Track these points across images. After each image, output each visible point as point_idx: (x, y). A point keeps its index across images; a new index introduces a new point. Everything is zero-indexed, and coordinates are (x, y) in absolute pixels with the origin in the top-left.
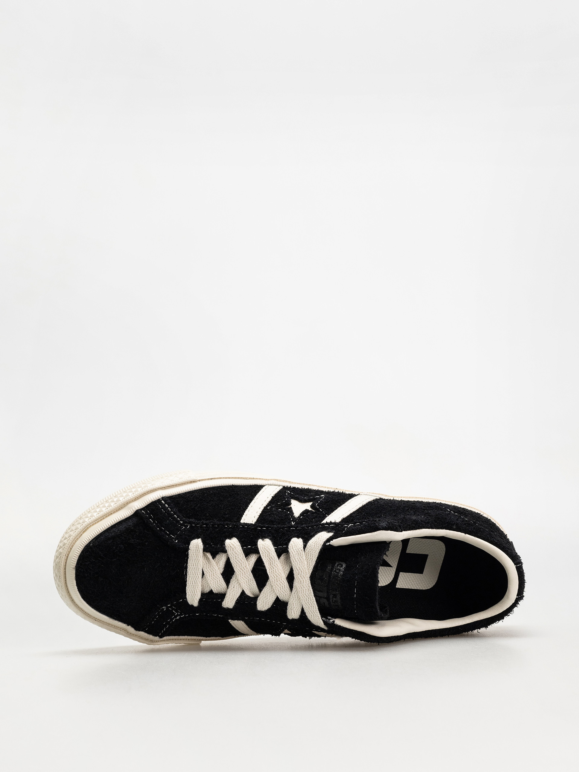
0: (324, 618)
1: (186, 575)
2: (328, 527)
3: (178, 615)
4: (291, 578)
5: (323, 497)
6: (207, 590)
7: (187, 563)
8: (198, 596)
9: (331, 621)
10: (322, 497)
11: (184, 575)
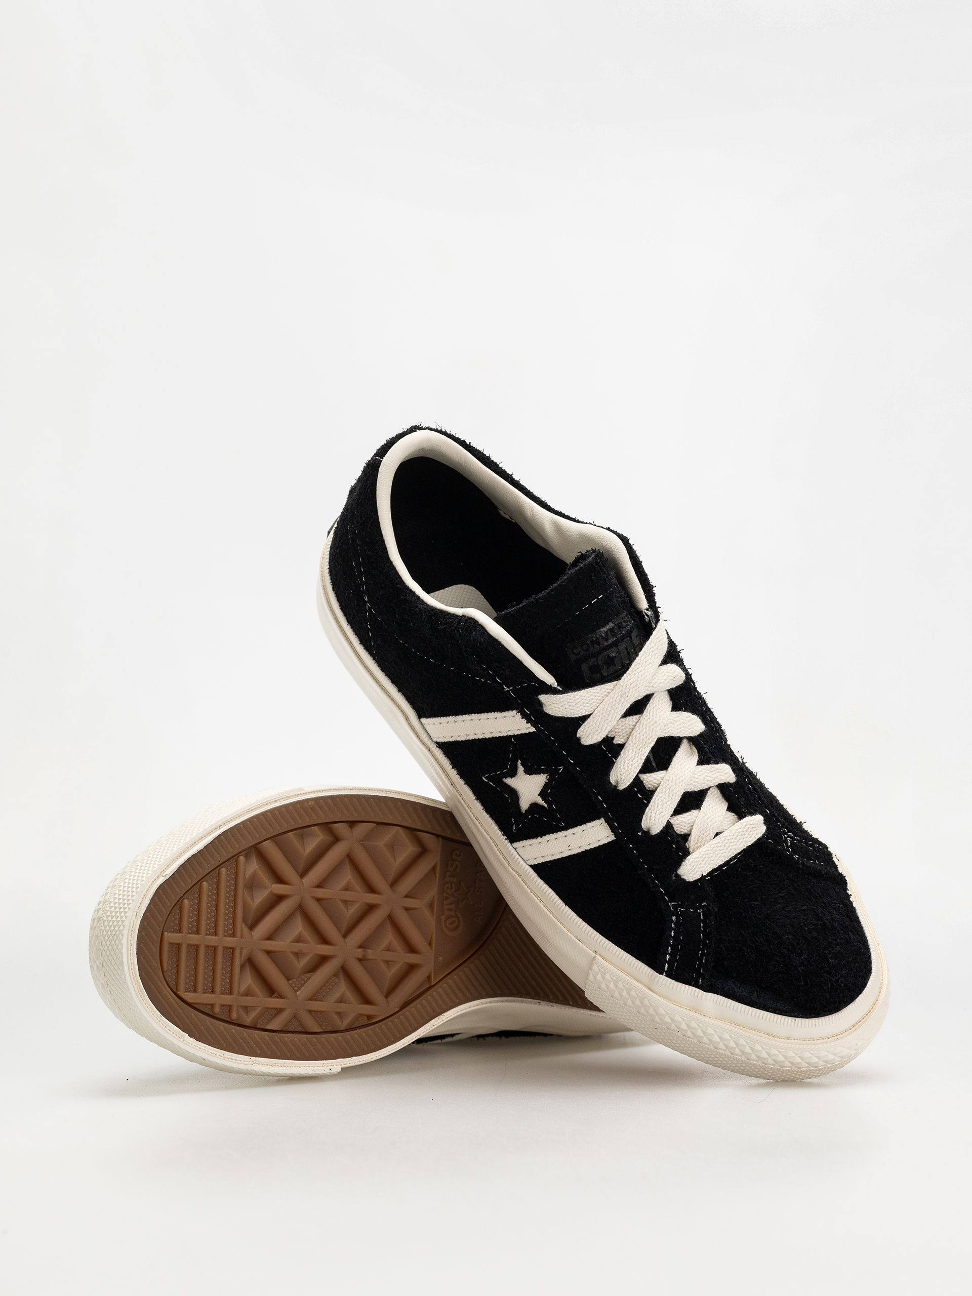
0: (651, 626)
1: (735, 857)
2: (535, 713)
3: (789, 837)
4: (638, 708)
5: (484, 777)
6: (732, 816)
7: (721, 867)
8: (748, 819)
9: (650, 613)
10: (486, 778)
11: (738, 859)
